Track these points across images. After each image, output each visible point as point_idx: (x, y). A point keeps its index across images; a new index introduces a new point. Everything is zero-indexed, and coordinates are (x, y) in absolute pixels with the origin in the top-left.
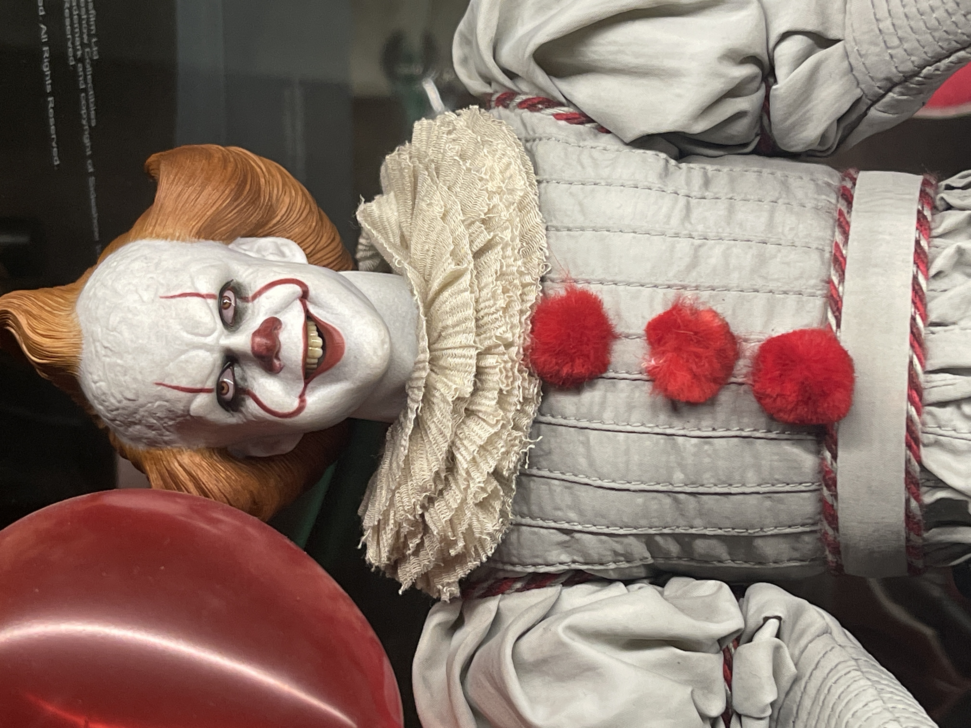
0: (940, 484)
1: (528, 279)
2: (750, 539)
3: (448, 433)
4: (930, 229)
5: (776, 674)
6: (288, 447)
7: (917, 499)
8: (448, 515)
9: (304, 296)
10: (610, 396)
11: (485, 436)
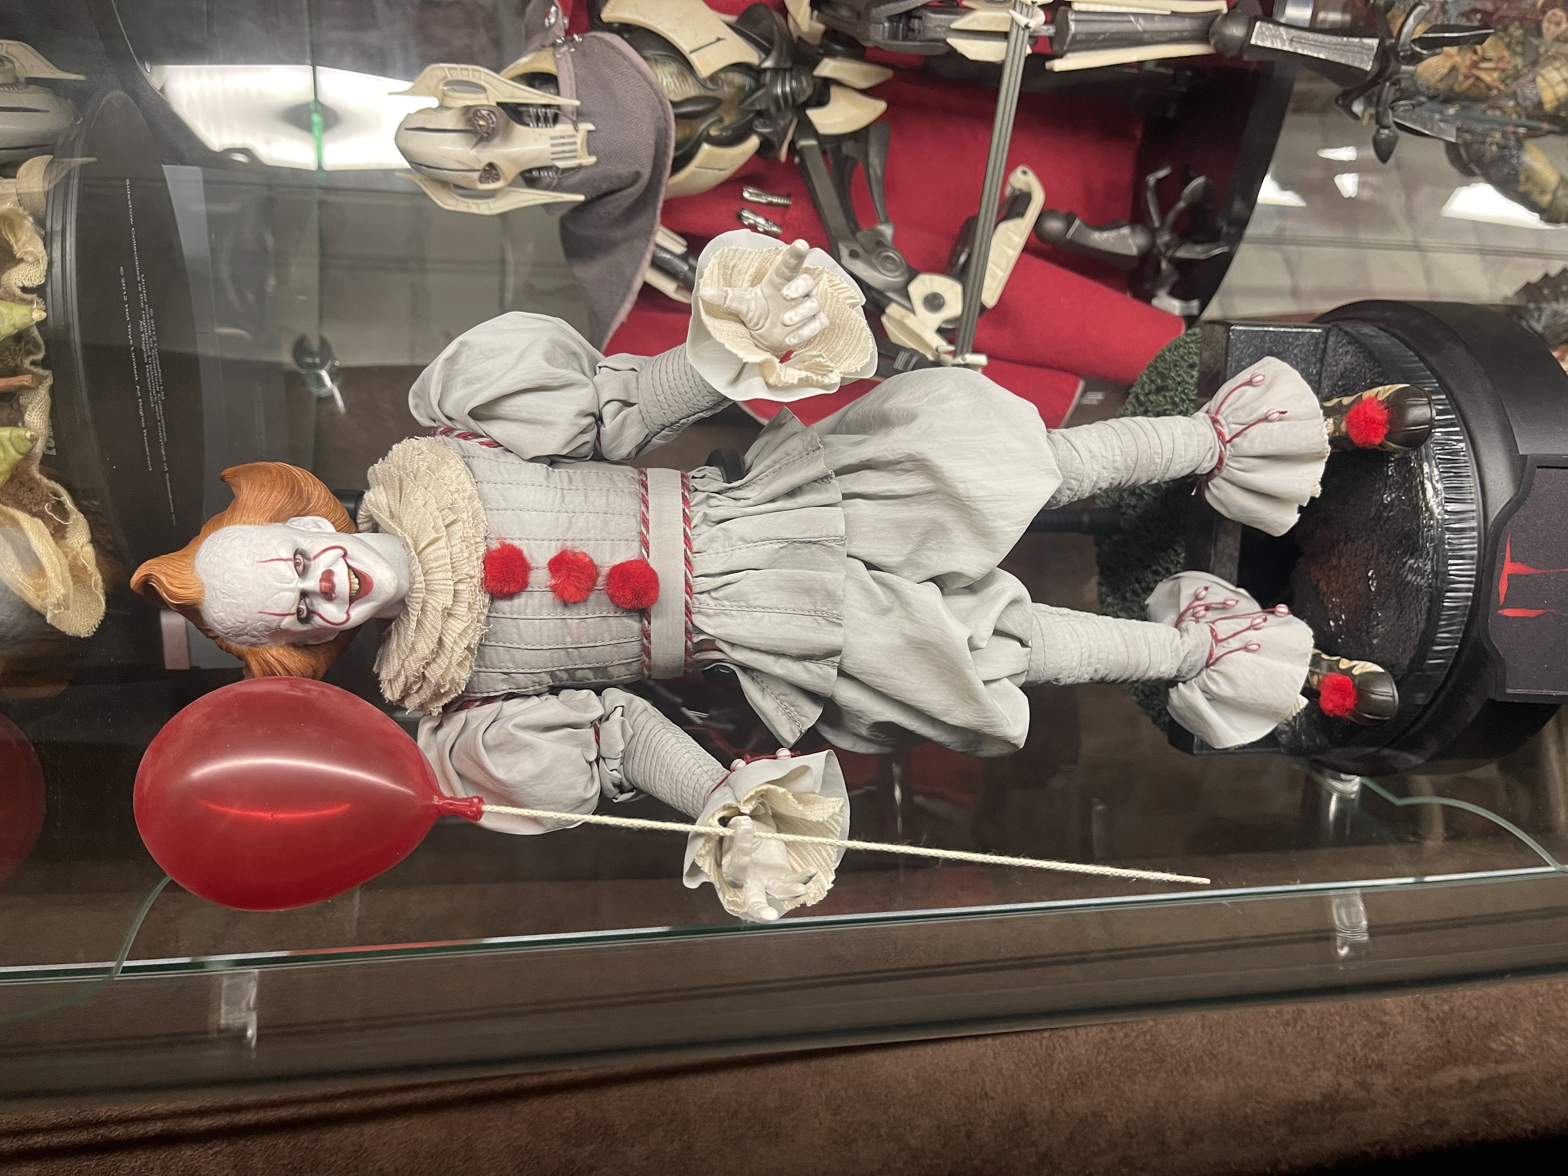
0: (702, 632)
1: (479, 540)
2: (606, 667)
3: (439, 628)
4: (689, 503)
5: (623, 735)
6: (332, 638)
7: (691, 640)
8: (441, 672)
9: (345, 555)
10: (530, 601)
11: (462, 628)
